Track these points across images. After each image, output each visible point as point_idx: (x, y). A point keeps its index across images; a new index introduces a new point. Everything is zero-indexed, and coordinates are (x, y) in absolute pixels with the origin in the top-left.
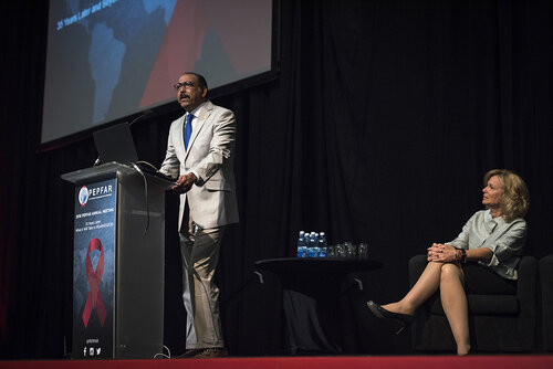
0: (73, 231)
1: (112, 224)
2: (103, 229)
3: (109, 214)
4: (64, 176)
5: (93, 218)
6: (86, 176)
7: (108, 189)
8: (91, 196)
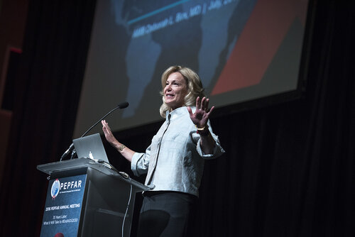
0: (41, 223)
1: (76, 220)
2: (68, 223)
3: (75, 209)
4: (39, 167)
5: (61, 212)
6: (60, 169)
7: (78, 184)
8: (62, 190)
